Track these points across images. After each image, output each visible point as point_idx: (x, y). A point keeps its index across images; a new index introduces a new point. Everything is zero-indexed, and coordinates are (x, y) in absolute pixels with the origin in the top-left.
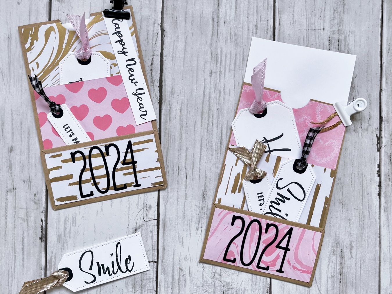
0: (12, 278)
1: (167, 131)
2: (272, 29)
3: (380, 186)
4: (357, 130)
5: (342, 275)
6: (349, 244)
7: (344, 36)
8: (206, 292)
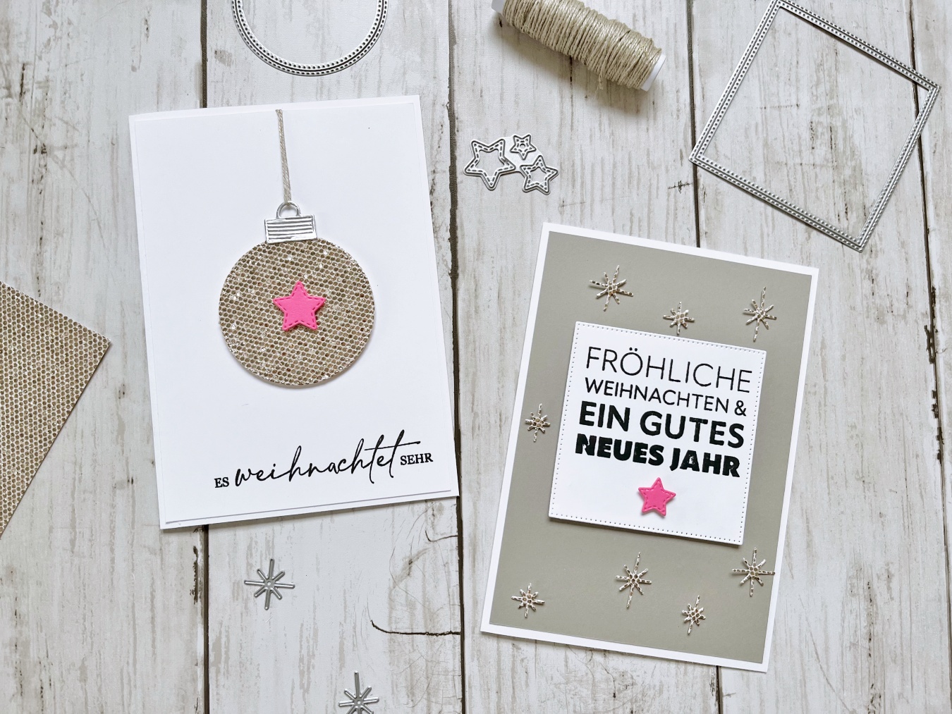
0: (131, 687)
1: (471, 337)
2: (688, 109)
3: (940, 437)
4: (884, 318)
5: (872, 639)
6: (883, 571)
7: (841, 119)
8: (576, 697)
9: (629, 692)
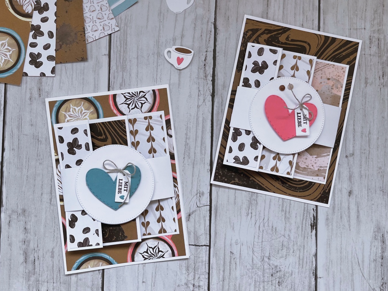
5: (383, 259)
7: (383, 35)
8: (256, 275)
9: (278, 274)
